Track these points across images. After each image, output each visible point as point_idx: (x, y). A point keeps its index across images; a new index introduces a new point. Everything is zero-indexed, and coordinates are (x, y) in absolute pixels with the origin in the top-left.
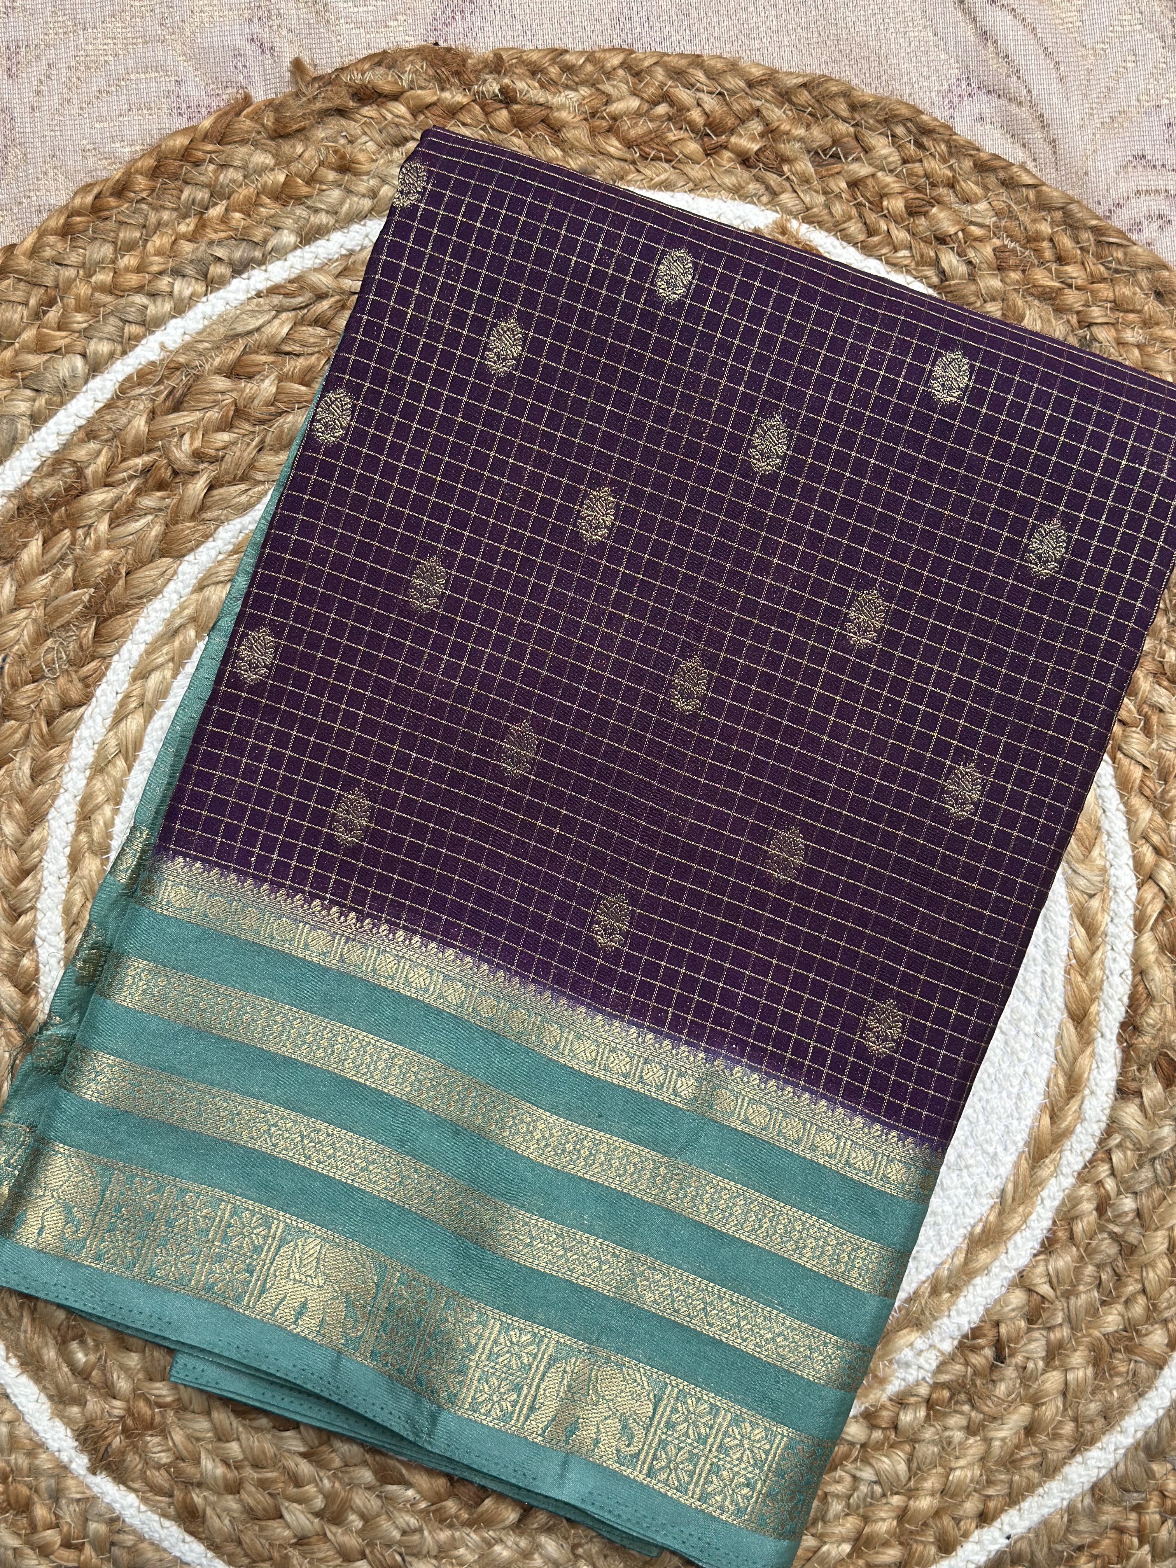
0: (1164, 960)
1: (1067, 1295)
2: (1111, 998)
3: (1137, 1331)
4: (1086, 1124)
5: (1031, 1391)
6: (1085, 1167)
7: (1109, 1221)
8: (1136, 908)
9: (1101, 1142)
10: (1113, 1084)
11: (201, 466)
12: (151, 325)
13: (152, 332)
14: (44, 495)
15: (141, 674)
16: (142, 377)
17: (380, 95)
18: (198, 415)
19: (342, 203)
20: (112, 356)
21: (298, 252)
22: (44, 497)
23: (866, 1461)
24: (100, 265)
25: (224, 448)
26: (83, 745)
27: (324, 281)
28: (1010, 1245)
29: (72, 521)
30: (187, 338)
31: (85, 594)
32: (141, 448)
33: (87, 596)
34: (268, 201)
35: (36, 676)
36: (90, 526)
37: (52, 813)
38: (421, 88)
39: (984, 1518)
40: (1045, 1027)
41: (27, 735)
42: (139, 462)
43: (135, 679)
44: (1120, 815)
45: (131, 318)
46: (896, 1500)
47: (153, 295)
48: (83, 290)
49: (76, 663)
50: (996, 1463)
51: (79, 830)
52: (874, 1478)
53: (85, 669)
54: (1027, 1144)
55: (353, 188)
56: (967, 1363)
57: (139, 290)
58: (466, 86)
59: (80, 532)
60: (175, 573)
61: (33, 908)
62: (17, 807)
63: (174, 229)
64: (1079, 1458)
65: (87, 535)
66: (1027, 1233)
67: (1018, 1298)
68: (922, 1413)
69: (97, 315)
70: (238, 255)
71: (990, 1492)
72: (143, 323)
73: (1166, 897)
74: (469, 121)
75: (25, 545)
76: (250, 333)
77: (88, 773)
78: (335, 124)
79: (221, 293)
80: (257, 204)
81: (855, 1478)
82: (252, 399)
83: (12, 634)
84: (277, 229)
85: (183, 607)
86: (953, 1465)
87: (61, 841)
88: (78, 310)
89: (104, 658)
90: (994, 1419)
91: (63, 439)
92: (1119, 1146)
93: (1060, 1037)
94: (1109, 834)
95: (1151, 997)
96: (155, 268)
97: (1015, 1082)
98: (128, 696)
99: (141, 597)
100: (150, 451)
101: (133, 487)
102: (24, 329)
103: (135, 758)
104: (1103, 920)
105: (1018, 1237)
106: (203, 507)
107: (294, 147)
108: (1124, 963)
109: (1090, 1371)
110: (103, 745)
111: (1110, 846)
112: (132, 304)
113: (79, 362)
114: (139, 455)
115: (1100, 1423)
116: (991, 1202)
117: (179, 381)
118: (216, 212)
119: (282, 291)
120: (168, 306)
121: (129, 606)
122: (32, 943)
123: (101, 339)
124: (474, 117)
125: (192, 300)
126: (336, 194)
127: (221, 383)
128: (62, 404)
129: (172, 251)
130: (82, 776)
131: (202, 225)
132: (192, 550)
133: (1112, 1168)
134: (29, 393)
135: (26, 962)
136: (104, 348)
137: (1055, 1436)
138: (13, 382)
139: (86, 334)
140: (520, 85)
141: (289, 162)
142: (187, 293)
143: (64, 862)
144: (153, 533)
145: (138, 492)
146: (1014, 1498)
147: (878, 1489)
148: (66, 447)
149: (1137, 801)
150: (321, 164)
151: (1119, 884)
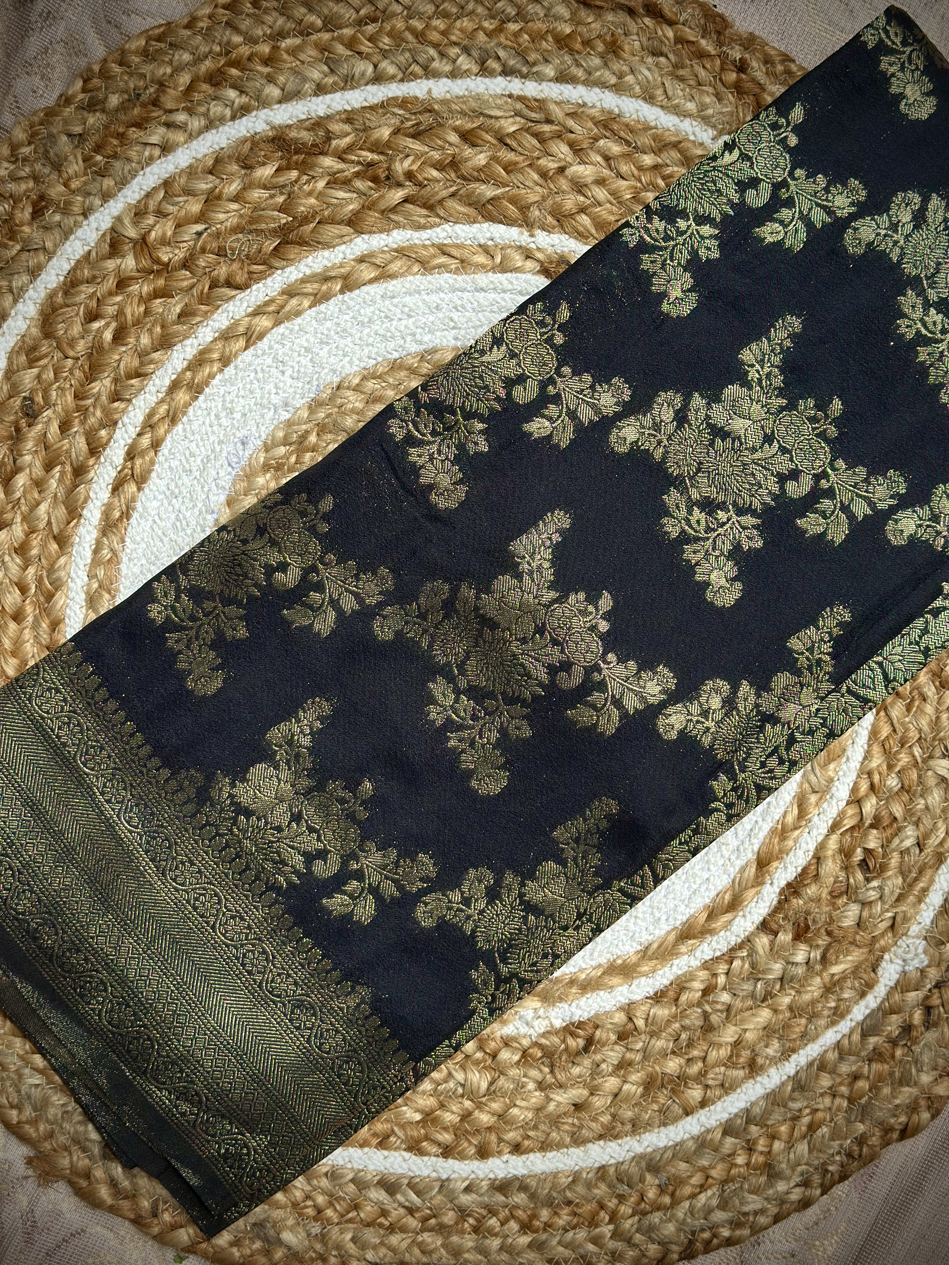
0: (838, 857)
1: (653, 1034)
2: (791, 863)
3: (686, 1083)
4: (728, 933)
5: (596, 1082)
6: (712, 959)
7: (708, 1002)
8: (839, 815)
9: (732, 950)
10: (761, 918)
11: (407, 183)
12: (429, 73)
13: (428, 78)
14: (297, 139)
15: (290, 292)
16: (404, 103)
17: (662, 16)
18: (426, 149)
19: (597, 70)
20: (393, 77)
21: (551, 84)
22: (296, 141)
23: (463, 1068)
24: (420, 16)
25: (428, 180)
26: (225, 315)
27: (557, 112)
28: (636, 982)
29: (304, 167)
30: (448, 96)
31: (284, 219)
32: (377, 147)
33: (284, 221)
34: (551, 39)
35: (221, 252)
36: (313, 177)
37: (178, 347)
38: (690, 27)
39: (517, 1149)
40: (738, 858)
41: (192, 287)
42: (370, 156)
43: (283, 293)
44: (862, 750)
45: (420, 60)
46: (468, 1104)
47: (442, 55)
48: (400, 25)
49: (251, 259)
50: (546, 1116)
51: (188, 368)
52: (462, 1082)
53: (255, 267)
54: (684, 924)
55: (610, 64)
56: (564, 1041)
57: (436, 46)
58: (720, 44)
59: (305, 177)
60: (351, 241)
61: (129, 401)
62: (158, 329)
63: (480, 21)
64: (602, 1143)
65: (308, 182)
66: (651, 981)
67: (620, 1018)
68: (516, 1058)
69: (400, 46)
70: (512, 62)
71: (531, 1133)
72: (425, 68)
73: (862, 819)
74: (708, 66)
75: (264, 164)
76: (491, 117)
77: (217, 335)
78: (623, 17)
79: (487, 80)
80: (543, 37)
81: (450, 1074)
82: (467, 160)
83: (222, 216)
84: (547, 61)
85: (341, 266)
86: (518, 1103)
87: (174, 368)
88: (390, 35)
89: (271, 267)
90: (561, 1087)
91: (329, 112)
92: (742, 959)
93: (743, 869)
94: (848, 759)
95: (817, 876)
96: (454, 38)
97: (699, 881)
98: (272, 301)
99: (318, 243)
100: (382, 153)
101: (356, 169)
102: (347, 26)
103: (254, 343)
104: (813, 811)
105: (643, 979)
106: (394, 209)
107: (588, 15)
108: (812, 847)
109: (640, 1090)
110: (236, 323)
111: (844, 767)
112: (426, 53)
113: (370, 69)
114: (372, 151)
115: (628, 1127)
116: (639, 948)
117: (427, 119)
118: (513, 27)
119: (527, 103)
120: (448, 68)
121: (306, 244)
122: (116, 423)
123: (392, 62)
124: (713, 67)
125: (466, 74)
126: (597, 61)
127: (453, 138)
128: (343, 89)
129: (471, 35)
130: (212, 334)
131: (500, 30)
132: (370, 233)
133: (729, 969)
134: (325, 68)
135: (103, 433)
136: (391, 70)
137: (594, 1119)
138: (320, 56)
139: (385, 54)
140: (754, 64)
141: (579, 23)
142: (465, 67)
143: (167, 382)
144: (351, 207)
145: (357, 175)
146: (545, 1146)
147: (460, 1090)
148: (328, 117)
149: (876, 749)
150: (599, 37)
151: (837, 794)
